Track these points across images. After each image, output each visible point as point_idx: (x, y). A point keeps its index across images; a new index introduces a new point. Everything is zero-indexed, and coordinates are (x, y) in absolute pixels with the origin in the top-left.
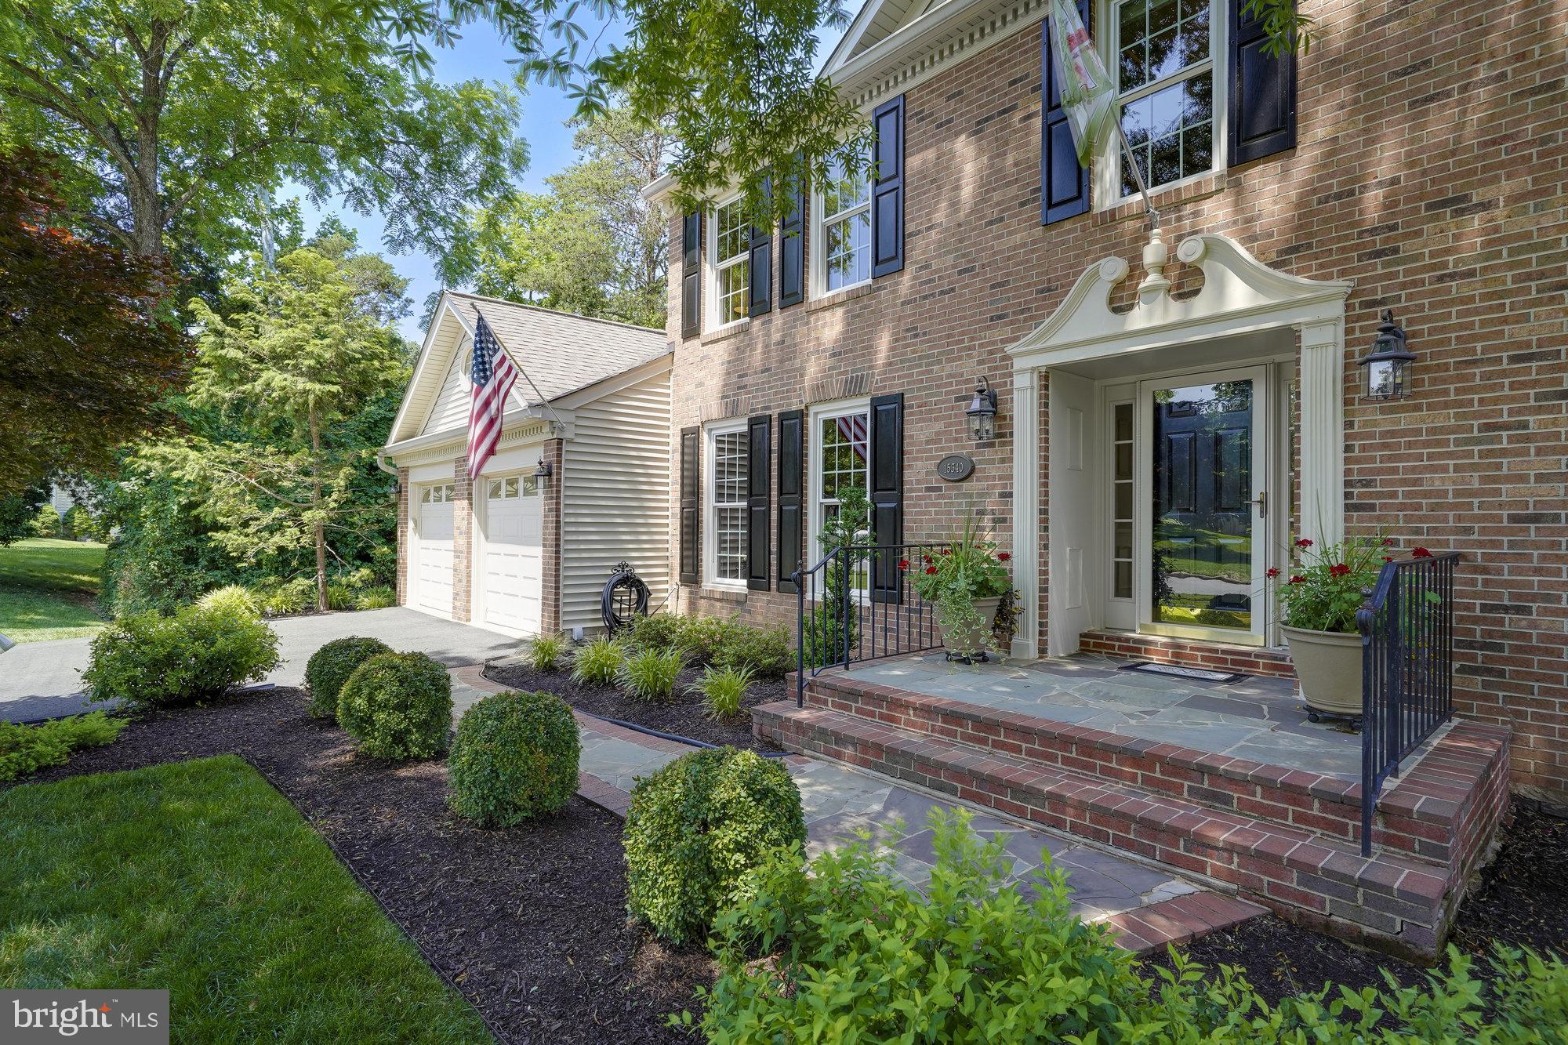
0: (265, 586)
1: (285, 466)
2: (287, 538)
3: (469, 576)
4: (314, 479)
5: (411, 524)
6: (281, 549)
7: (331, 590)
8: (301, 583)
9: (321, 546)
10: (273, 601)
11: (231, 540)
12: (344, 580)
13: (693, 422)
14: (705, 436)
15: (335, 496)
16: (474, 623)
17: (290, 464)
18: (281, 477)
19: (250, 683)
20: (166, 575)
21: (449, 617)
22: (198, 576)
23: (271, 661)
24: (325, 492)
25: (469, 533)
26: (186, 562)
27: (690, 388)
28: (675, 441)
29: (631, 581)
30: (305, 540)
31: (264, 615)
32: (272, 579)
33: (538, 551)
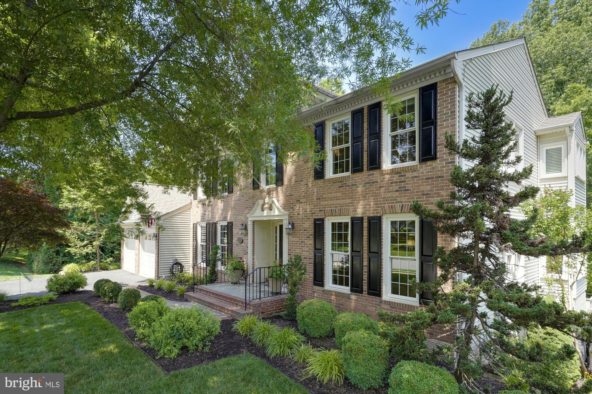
0: (82, 263)
1: (88, 229)
2: (89, 250)
3: (139, 261)
4: (97, 232)
5: (125, 245)
6: (87, 253)
7: (101, 264)
8: (92, 262)
9: (99, 252)
10: (84, 268)
11: (72, 250)
12: (105, 261)
13: (196, 222)
14: (198, 226)
15: (102, 237)
16: (140, 274)
17: (89, 228)
18: (87, 232)
19: (81, 289)
20: (50, 259)
21: (134, 272)
22: (60, 259)
23: (86, 284)
24: (100, 236)
25: (139, 249)
26: (56, 255)
27: (195, 213)
28: (192, 226)
29: (178, 263)
30: (94, 250)
31: (81, 271)
32: (84, 261)
33: (154, 255)
